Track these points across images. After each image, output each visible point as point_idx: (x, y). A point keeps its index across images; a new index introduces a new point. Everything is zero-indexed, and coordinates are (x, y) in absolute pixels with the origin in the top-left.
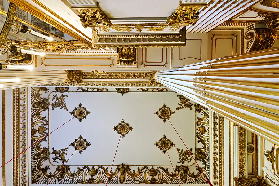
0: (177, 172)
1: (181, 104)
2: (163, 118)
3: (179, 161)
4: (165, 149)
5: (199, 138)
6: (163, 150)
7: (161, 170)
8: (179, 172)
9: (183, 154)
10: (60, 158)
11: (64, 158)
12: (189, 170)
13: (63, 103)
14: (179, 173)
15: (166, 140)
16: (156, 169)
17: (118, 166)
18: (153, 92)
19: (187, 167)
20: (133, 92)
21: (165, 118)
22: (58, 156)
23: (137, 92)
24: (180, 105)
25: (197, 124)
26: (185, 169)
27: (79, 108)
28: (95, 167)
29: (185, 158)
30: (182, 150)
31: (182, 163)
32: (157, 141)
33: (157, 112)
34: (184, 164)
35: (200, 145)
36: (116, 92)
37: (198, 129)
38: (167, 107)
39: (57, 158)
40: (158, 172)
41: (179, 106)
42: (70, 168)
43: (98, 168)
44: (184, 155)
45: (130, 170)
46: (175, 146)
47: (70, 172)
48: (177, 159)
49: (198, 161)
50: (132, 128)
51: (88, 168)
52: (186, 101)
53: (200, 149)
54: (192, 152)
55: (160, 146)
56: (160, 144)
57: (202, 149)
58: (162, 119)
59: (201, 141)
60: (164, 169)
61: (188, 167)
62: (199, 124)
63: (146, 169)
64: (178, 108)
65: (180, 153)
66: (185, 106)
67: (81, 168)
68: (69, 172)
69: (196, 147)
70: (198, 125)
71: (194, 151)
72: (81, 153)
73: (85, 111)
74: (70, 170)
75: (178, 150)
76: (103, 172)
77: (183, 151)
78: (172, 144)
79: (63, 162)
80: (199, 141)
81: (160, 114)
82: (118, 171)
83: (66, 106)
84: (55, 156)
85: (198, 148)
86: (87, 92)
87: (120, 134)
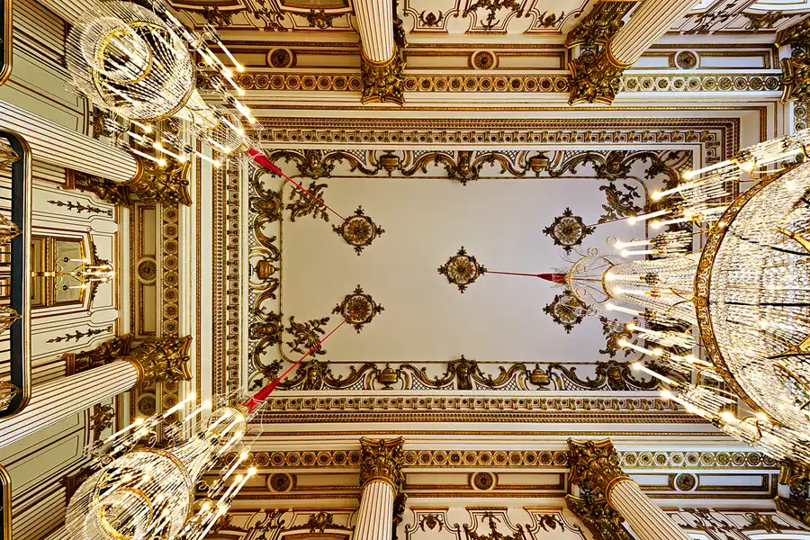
0: (328, 163)
1: (316, 332)
2: (362, 297)
3: (323, 189)
4: (359, 219)
5: (273, 248)
6: (365, 217)
7: (369, 167)
8: (324, 165)
9: (313, 205)
10: (621, 198)
11: (609, 198)
12: (299, 166)
13: (611, 335)
14: (324, 161)
15: (354, 242)
16: (381, 169)
17: (476, 177)
18: (388, 363)
19: (304, 175)
20: (436, 362)
21: (357, 297)
22: (625, 203)
23: (427, 362)
24: (320, 330)
25: (277, 284)
26: (308, 170)
27: (571, 321)
28: (533, 174)
29: (308, 196)
30: (314, 217)
31: (317, 184)
32: (377, 240)
33: (378, 313)
34: (310, 181)
35: (270, 229)
36: (479, 362)
37: (276, 269)
38: (352, 325)
39: (627, 197)
40: (376, 163)
41: (321, 327)
42: (594, 173)
43: (524, 172)
44: (310, 203)
45: (447, 168)
46: (333, 226)
47: (594, 163)
48: (327, 195)
49: (276, 189)
50: (439, 270)
51: (550, 172)
52: (304, 339)
53: (270, 221)
54: (290, 211)
55: (370, 228)
56: (371, 232)
57: (264, 222)
58: (364, 293)
59: (267, 242)
60: (362, 170)
61: (300, 173)
62: (272, 283)
63: (407, 169)
64: (324, 321)
65: (321, 209)
66: (308, 328)
67: (567, 173)
68: (598, 163)
69: (281, 224)
70: (276, 280)
71: (286, 214)
72: (568, 209)
73: (558, 316)
74: (596, 167)
75: (325, 217)
76: (514, 163)
77: (313, 213)
78: (339, 230)
79: (612, 187)
80: (273, 239)
81: (370, 308)
82: (476, 166)
83: (604, 328)
84: (631, 203)
85: (276, 223)
86: (551, 363)
87: (469, 258)
